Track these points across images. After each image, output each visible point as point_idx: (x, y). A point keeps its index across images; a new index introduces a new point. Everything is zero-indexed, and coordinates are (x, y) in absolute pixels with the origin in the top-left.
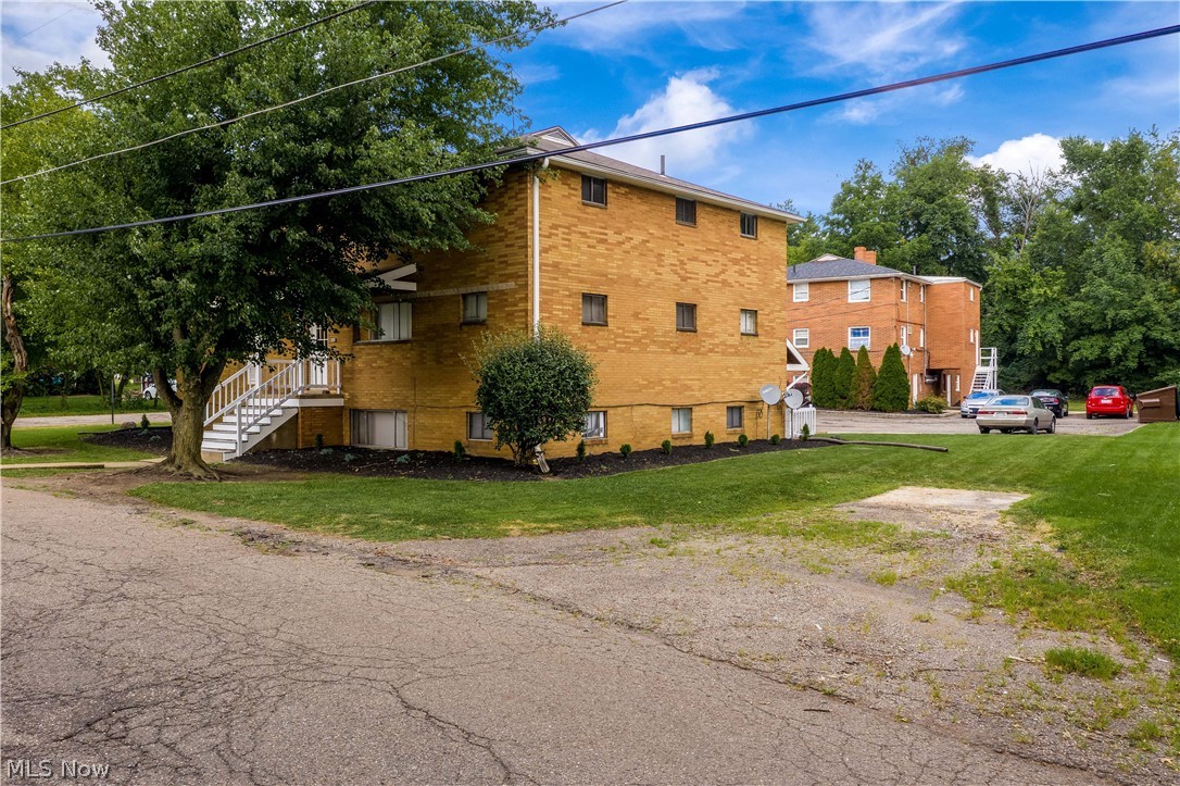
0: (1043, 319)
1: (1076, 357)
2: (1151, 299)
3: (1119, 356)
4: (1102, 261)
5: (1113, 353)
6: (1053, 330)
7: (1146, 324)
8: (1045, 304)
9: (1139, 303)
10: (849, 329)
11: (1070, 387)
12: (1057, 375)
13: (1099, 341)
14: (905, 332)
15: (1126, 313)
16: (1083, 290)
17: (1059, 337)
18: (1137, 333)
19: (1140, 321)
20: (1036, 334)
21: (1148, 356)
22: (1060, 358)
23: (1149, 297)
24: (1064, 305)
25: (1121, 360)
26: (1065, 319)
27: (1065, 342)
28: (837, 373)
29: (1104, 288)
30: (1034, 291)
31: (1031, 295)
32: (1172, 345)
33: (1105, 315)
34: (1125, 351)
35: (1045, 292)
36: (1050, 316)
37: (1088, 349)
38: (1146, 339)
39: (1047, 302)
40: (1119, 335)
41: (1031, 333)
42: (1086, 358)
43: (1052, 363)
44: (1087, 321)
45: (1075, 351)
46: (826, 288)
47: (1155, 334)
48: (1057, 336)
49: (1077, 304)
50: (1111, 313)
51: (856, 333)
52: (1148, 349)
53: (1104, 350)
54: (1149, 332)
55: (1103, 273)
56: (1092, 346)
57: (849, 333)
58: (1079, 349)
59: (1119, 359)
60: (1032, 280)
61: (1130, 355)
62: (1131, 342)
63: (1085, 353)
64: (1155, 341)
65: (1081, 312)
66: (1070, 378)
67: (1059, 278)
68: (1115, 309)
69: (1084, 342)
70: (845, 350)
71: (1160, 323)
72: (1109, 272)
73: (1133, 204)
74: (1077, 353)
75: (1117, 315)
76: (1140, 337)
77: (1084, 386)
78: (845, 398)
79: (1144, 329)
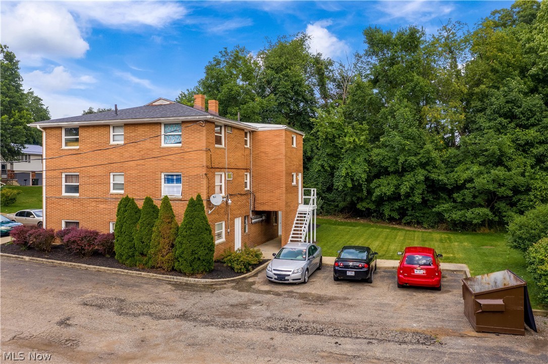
0: (353, 162)
1: (377, 192)
2: (431, 148)
3: (407, 193)
4: (395, 118)
5: (404, 189)
6: (360, 171)
7: (427, 168)
8: (354, 149)
9: (421, 151)
10: (163, 177)
11: (372, 213)
12: (364, 204)
13: (393, 180)
14: (220, 180)
15: (413, 159)
16: (381, 140)
17: (364, 176)
18: (421, 174)
19: (423, 165)
20: (347, 174)
21: (428, 192)
22: (365, 193)
23: (429, 146)
24: (369, 151)
25: (410, 196)
26: (369, 162)
27: (369, 180)
28: (138, 227)
29: (396, 138)
30: (347, 139)
31: (344, 142)
32: (445, 184)
33: (398, 160)
34: (412, 189)
35: (354, 141)
36: (358, 159)
37: (385, 186)
38: (427, 179)
39: (356, 148)
40: (408, 176)
41: (343, 172)
42: (385, 194)
43: (359, 195)
44: (385, 164)
45: (376, 187)
46: (141, 130)
47: (433, 176)
48: (363, 176)
49: (376, 151)
50: (401, 159)
51: (169, 180)
52: (428, 187)
53: (397, 187)
54: (430, 174)
55: (396, 127)
56: (388, 184)
57: (163, 181)
58: (380, 185)
59: (408, 195)
60: (346, 131)
61: (417, 192)
62: (417, 182)
63: (384, 189)
64: (433, 181)
65: (380, 157)
66: (372, 207)
67: (364, 130)
68: (405, 156)
69: (383, 180)
70: (148, 201)
71: (436, 167)
72: (400, 126)
73: (413, 76)
74: (378, 189)
75: (406, 161)
76: (422, 178)
77: (382, 213)
78: (146, 255)
79: (426, 172)
